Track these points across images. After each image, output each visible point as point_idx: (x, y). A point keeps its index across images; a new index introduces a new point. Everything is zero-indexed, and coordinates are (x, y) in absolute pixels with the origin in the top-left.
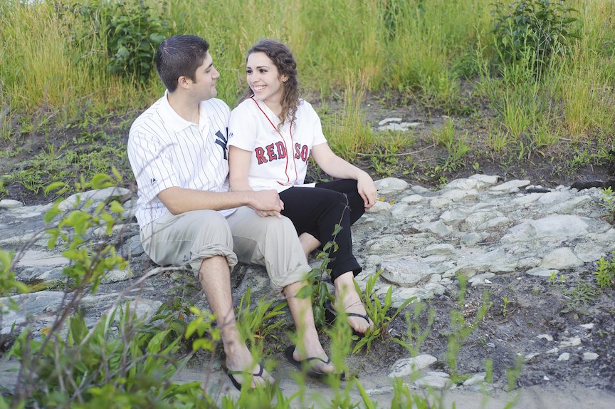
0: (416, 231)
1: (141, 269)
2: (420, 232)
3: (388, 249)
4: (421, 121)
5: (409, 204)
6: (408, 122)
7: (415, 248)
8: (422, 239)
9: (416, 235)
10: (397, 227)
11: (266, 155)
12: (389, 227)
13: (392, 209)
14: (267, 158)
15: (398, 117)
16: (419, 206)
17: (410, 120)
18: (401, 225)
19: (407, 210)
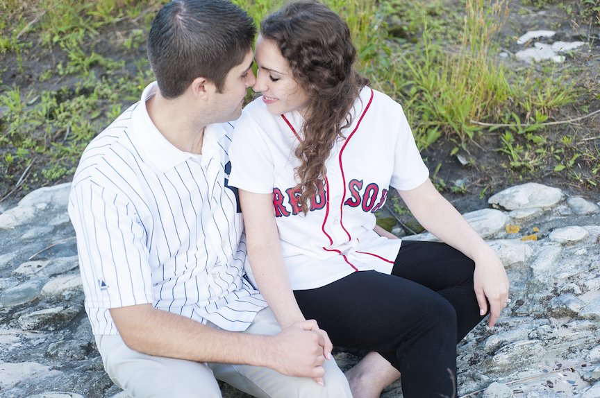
0: (574, 316)
1: (102, 386)
2: (582, 319)
3: (524, 359)
4: (585, 39)
5: (564, 245)
6: (566, 40)
7: (570, 350)
8: (584, 333)
9: (574, 324)
10: (541, 302)
11: (286, 203)
12: (526, 301)
13: (533, 259)
14: (289, 208)
15: (548, 28)
16: (581, 251)
17: (568, 35)
18: (549, 298)
19: (561, 259)
